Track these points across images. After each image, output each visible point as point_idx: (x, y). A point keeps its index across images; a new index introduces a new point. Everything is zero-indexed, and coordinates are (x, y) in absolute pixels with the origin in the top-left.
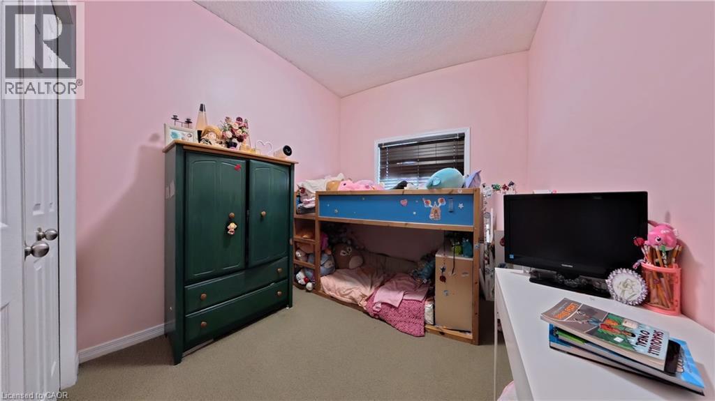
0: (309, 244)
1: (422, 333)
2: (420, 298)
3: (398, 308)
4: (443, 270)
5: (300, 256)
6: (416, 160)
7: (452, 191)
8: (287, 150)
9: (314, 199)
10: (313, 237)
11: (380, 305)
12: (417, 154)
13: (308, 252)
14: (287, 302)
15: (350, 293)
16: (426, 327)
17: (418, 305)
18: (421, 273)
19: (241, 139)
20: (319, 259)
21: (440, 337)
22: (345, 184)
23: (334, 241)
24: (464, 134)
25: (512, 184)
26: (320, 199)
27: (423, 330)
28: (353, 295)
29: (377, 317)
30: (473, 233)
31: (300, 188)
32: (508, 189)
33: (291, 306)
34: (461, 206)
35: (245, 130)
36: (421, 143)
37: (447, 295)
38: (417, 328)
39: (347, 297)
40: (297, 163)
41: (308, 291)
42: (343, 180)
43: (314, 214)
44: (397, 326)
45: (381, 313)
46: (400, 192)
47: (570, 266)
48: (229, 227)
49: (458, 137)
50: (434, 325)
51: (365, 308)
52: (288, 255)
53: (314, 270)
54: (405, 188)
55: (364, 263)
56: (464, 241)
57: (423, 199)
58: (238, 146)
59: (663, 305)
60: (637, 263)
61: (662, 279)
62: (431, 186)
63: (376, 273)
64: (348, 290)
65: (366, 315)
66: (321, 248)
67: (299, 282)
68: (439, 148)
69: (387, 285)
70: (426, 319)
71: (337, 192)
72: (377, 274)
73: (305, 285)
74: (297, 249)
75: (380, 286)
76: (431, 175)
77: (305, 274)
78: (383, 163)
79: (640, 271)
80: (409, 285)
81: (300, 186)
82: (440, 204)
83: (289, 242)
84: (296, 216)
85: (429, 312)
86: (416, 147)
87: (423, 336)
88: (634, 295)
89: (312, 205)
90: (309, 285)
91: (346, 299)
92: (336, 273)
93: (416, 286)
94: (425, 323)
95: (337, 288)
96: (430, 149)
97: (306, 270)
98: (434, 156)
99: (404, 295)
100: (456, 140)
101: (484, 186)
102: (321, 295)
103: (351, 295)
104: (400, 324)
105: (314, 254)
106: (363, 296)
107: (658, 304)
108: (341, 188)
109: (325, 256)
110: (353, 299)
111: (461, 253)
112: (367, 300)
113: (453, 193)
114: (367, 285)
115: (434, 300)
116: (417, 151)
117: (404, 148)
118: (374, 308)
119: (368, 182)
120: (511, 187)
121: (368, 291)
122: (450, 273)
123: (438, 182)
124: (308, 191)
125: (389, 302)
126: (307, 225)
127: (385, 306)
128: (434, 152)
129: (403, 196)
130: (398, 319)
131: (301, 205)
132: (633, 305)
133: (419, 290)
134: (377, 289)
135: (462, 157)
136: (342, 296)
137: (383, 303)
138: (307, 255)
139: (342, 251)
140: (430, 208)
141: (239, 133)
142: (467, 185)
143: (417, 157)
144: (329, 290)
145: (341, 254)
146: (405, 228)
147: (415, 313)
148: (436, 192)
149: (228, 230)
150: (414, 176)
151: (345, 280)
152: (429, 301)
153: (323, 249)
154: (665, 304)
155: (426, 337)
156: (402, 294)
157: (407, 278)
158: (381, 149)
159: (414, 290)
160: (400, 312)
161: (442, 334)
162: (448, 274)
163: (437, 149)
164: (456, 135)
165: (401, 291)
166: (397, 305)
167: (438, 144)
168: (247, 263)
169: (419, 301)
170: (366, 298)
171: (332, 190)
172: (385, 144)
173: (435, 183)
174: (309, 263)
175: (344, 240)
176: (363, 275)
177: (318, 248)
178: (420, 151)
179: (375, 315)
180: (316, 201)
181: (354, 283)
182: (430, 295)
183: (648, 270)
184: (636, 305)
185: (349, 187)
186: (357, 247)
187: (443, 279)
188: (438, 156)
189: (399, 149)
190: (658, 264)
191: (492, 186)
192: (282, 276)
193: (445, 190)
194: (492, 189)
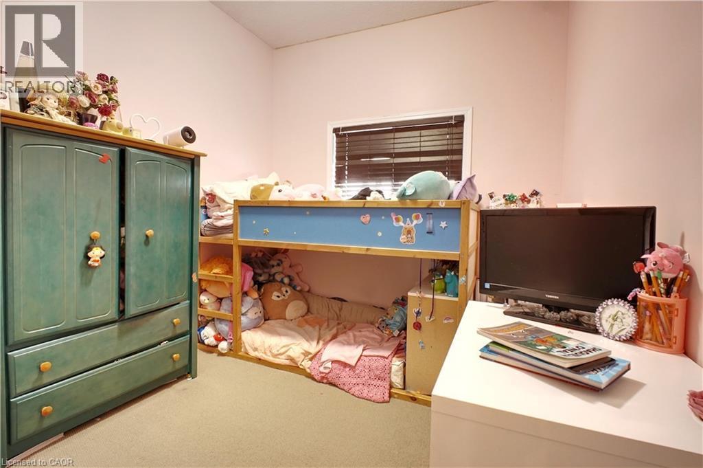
0: (223, 283)
1: (386, 398)
2: (386, 353)
3: (355, 367)
4: (418, 313)
5: (207, 301)
6: (389, 155)
7: (432, 203)
8: (188, 135)
9: (231, 212)
10: (230, 271)
11: (329, 365)
12: (392, 146)
13: (221, 296)
14: (187, 371)
15: (286, 351)
16: (393, 390)
17: (382, 362)
18: (391, 322)
19: (106, 111)
20: (239, 305)
21: (411, 404)
22: (280, 191)
23: (261, 279)
24: (463, 117)
25: (535, 193)
26: (241, 213)
27: (387, 394)
28: (291, 353)
29: (325, 381)
30: (458, 262)
31: (207, 195)
32: (529, 202)
33: (194, 377)
34: (443, 224)
35: (113, 96)
36: (399, 128)
37: (423, 348)
38: (380, 392)
39: (283, 357)
40: (205, 155)
41: (221, 354)
42: (277, 184)
43: (231, 236)
44: (352, 391)
45: (330, 374)
46: (360, 203)
47: (555, 297)
48: (90, 254)
49: (453, 122)
50: (404, 389)
51: (308, 371)
52: (190, 298)
53: (231, 321)
54: (368, 198)
55: (308, 311)
56: (448, 274)
57: (392, 214)
58: (98, 123)
59: (657, 341)
60: (631, 294)
61: (660, 312)
62: (402, 196)
63: (326, 324)
64: (284, 346)
65: (310, 380)
66: (242, 289)
67: (206, 342)
68: (426, 139)
69: (340, 338)
70: (393, 380)
71: (268, 202)
72: (328, 325)
73: (217, 346)
74: (203, 291)
75: (331, 340)
76: (405, 180)
77: (216, 329)
78: (340, 158)
79: (634, 302)
80: (373, 339)
81: (208, 191)
82: (415, 222)
83: (191, 279)
84: (201, 239)
85: (397, 371)
86: (391, 135)
87: (389, 402)
88: (622, 330)
89: (228, 221)
90: (223, 346)
91: (282, 360)
92: (265, 326)
93: (383, 339)
94: (391, 387)
95: (266, 346)
96: (412, 140)
97: (217, 322)
98: (418, 150)
99: (363, 350)
100: (451, 126)
101: (491, 197)
102: (242, 358)
103: (288, 353)
104: (357, 388)
105: (231, 298)
106: (306, 354)
107: (651, 340)
108: (275, 196)
109: (248, 300)
110: (292, 359)
111: (444, 291)
112: (311, 359)
113: (432, 207)
114: (312, 340)
115: (405, 357)
116: (392, 141)
117: (373, 137)
118: (322, 369)
119: (315, 188)
120: (534, 199)
121: (313, 347)
122: (427, 318)
123: (413, 191)
124: (220, 199)
125: (342, 359)
126: (220, 254)
127: (336, 365)
128: (418, 144)
129: (364, 210)
130: (354, 381)
131: (209, 221)
132: (620, 341)
133: (386, 345)
134: (326, 343)
135: (460, 152)
136: (275, 356)
137: (333, 362)
138: (220, 300)
139: (276, 293)
140: (402, 227)
141: (103, 100)
142: (455, 195)
143: (392, 151)
144: (256, 349)
145: (274, 298)
146: (366, 255)
147: (378, 373)
148: (409, 204)
149: (89, 258)
150: (386, 180)
151: (279, 334)
152: (397, 357)
153: (246, 289)
154: (659, 339)
155: (390, 403)
156: (361, 348)
157: (371, 329)
158: (338, 136)
159: (380, 345)
160: (357, 372)
161: (414, 399)
162: (425, 319)
163: (422, 139)
164: (451, 118)
165: (360, 345)
166: (353, 363)
167: (424, 132)
168: (122, 312)
169: (384, 357)
170: (310, 356)
171: (260, 199)
172: (344, 129)
173: (409, 193)
174: (222, 312)
175: (278, 277)
176: (307, 327)
177: (236, 289)
178: (396, 141)
179: (323, 378)
180: (235, 216)
181: (293, 337)
182: (400, 350)
183: (643, 300)
184: (624, 341)
185: (286, 196)
186: (298, 288)
187: (418, 326)
188: (423, 149)
189: (366, 137)
190: (655, 294)
191: (504, 196)
192: (179, 331)
193: (423, 202)
194: (503, 201)
